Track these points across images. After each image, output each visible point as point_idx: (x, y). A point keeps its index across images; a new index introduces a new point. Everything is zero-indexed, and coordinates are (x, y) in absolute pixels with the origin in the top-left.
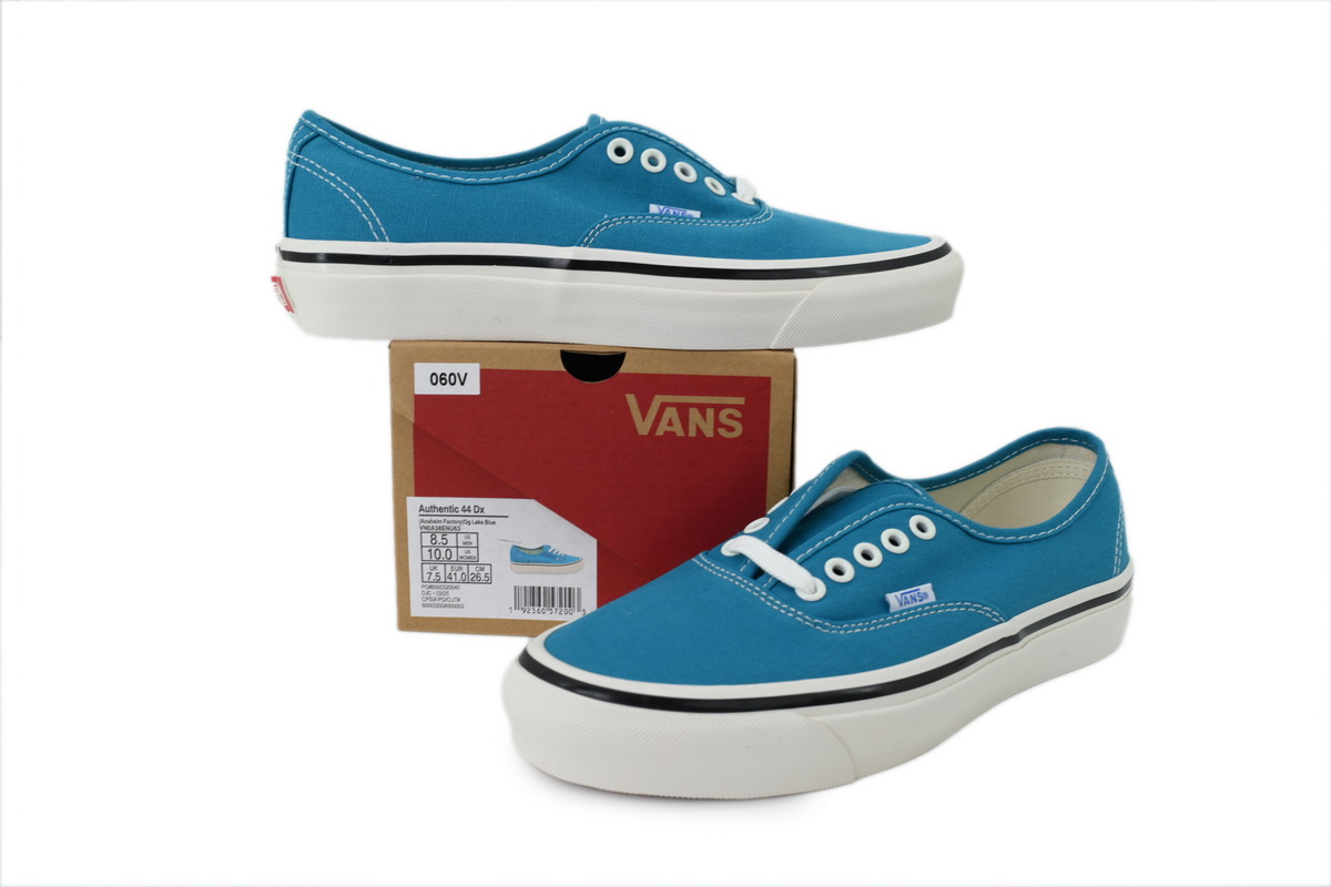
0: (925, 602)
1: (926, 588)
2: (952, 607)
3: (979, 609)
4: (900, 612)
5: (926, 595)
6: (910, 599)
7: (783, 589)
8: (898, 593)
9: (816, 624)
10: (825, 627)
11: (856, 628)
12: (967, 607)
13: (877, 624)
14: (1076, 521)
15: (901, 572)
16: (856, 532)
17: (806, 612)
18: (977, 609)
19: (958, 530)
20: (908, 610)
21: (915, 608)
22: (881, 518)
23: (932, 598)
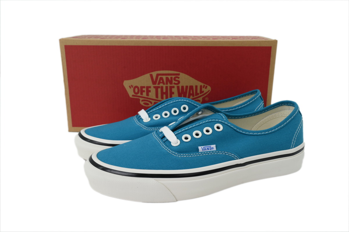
0: (212, 150)
1: (214, 146)
2: (220, 153)
3: (230, 154)
4: (201, 153)
5: (213, 148)
6: (206, 149)
7: (167, 142)
8: (203, 147)
9: (173, 153)
10: (175, 154)
11: (185, 156)
12: (226, 153)
13: (193, 155)
14: (278, 130)
15: (206, 141)
16: (196, 127)
17: (171, 150)
18: (229, 154)
19: (232, 129)
20: (204, 152)
21: (207, 152)
22: (206, 124)
23: (215, 149)
